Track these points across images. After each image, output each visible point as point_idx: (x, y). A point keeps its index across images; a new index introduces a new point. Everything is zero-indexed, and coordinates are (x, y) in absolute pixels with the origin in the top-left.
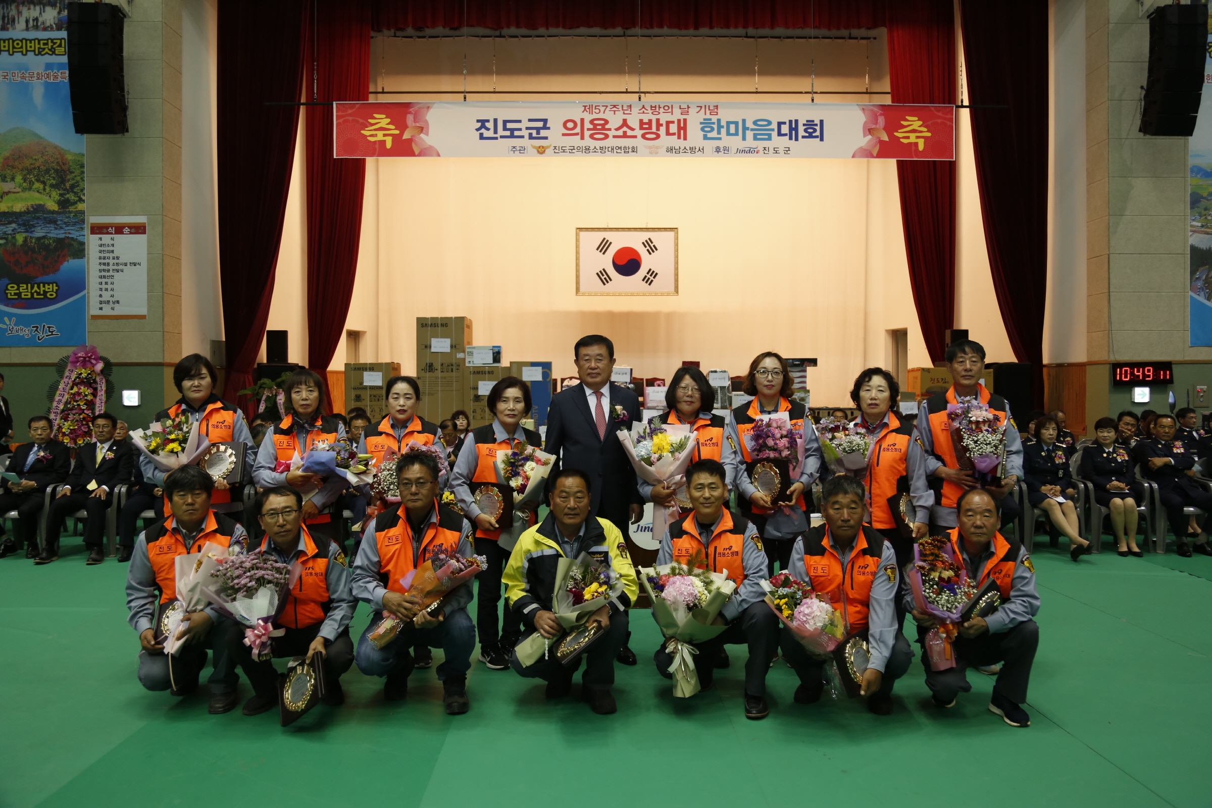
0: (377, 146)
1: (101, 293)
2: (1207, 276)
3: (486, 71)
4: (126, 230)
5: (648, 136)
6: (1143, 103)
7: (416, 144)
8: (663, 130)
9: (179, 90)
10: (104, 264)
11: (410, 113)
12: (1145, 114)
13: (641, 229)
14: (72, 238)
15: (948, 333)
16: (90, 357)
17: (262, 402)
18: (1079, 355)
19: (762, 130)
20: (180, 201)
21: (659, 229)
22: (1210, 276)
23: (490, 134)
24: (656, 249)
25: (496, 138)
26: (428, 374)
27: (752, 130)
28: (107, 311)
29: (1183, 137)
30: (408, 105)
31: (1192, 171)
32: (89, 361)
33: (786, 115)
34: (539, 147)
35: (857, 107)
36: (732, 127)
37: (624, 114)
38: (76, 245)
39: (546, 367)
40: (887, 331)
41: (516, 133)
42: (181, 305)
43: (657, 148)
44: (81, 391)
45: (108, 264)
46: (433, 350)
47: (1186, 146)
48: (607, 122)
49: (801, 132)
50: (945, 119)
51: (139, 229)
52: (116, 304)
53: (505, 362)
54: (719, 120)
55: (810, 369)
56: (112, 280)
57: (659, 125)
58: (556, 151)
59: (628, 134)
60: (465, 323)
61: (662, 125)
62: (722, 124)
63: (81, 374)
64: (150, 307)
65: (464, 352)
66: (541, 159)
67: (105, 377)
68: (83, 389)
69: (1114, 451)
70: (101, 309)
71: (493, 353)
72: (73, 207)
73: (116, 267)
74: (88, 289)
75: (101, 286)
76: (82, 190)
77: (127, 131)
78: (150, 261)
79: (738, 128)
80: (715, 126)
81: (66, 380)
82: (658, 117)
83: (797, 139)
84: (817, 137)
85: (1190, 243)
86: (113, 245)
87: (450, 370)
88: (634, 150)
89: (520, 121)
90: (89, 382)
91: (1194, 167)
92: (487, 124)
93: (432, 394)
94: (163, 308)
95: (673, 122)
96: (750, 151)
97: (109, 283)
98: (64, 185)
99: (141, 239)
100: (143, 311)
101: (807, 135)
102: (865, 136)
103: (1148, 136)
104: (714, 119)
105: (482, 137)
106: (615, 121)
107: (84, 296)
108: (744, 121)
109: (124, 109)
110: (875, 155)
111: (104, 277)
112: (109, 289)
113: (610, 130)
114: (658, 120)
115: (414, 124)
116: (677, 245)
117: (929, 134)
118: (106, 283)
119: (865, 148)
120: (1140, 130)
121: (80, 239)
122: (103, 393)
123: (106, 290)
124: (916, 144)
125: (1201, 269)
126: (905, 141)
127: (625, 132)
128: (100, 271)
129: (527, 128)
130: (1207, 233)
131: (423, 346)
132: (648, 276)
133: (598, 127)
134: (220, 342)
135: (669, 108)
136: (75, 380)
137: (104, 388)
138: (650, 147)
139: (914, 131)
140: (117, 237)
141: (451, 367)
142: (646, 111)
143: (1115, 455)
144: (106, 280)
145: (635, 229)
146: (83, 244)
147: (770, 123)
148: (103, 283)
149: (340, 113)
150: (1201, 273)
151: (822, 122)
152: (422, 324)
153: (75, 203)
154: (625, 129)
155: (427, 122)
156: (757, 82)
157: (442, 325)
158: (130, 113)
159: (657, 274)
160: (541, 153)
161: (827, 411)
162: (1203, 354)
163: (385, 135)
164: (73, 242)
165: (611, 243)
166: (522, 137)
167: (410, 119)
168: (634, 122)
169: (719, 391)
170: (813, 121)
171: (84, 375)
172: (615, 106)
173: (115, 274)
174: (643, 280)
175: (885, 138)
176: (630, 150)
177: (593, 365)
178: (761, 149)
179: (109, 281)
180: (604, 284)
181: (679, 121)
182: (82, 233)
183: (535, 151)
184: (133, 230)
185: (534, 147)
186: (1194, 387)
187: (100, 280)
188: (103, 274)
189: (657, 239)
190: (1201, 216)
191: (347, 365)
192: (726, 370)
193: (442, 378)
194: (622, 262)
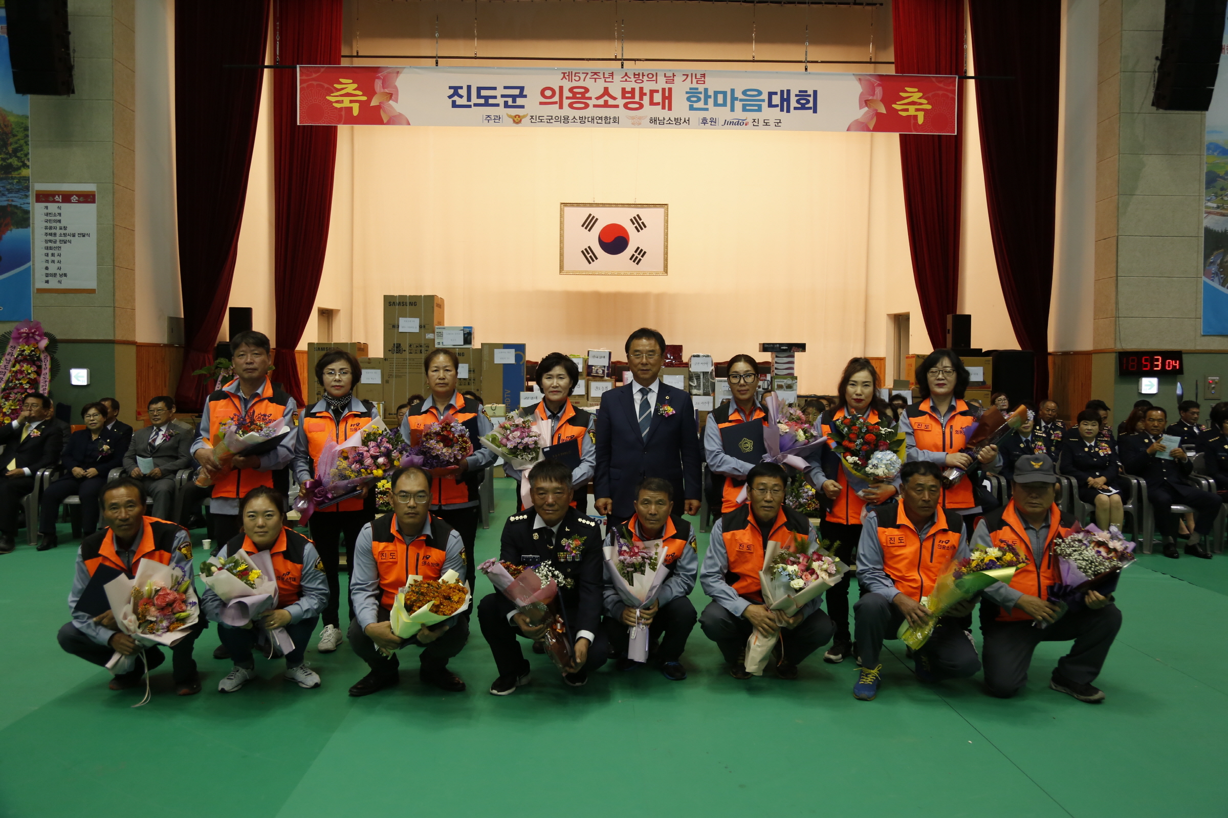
0: (343, 113)
1: (47, 265)
2: (1222, 260)
3: (467, 35)
4: (74, 198)
5: (630, 106)
6: (1157, 75)
7: (384, 111)
8: (646, 100)
9: (131, 49)
10: (51, 234)
11: (378, 78)
12: (1159, 86)
13: (629, 205)
14: (16, 206)
15: (949, 318)
16: (33, 333)
17: (218, 382)
18: (1085, 343)
19: (751, 101)
20: (134, 169)
21: (648, 205)
22: (1225, 260)
23: (463, 101)
24: (645, 227)
25: (469, 106)
26: (395, 355)
27: (741, 100)
28: (53, 284)
29: (1199, 112)
30: (376, 70)
31: (1208, 149)
32: (33, 337)
33: (778, 85)
34: (515, 116)
35: (853, 77)
36: (720, 97)
37: (605, 81)
38: (19, 212)
39: (520, 349)
40: (889, 315)
41: (491, 101)
42: (134, 280)
43: (640, 118)
44: (23, 369)
45: (55, 234)
46: (401, 330)
47: (1202, 122)
48: (587, 90)
49: (793, 103)
50: (947, 90)
51: (87, 198)
52: (64, 278)
53: (476, 344)
54: (706, 90)
55: (798, 355)
56: (59, 252)
57: (642, 94)
58: (533, 121)
59: (610, 103)
60: (436, 302)
61: (645, 94)
62: (709, 94)
63: (24, 351)
64: (99, 281)
65: (433, 332)
66: (517, 129)
67: (50, 354)
68: (25, 367)
69: (1096, 445)
70: (47, 282)
71: (464, 334)
72: (16, 173)
73: (63, 238)
74: (34, 261)
75: (47, 258)
76: (27, 155)
77: (73, 92)
78: (100, 231)
79: (727, 99)
80: (702, 96)
81: (8, 357)
82: (641, 85)
83: (788, 111)
84: (810, 108)
85: (1204, 225)
86: (60, 214)
87: (419, 351)
88: (616, 120)
89: (495, 88)
90: (33, 360)
91: (1211, 144)
92: (460, 91)
93: (400, 377)
94: (114, 282)
95: (657, 91)
96: (739, 123)
97: (56, 255)
98: (7, 149)
99: (90, 209)
100: (92, 284)
101: (800, 106)
102: (861, 107)
103: (1161, 111)
104: (701, 88)
105: (454, 105)
106: (595, 88)
107: (30, 266)
108: (733, 91)
109: (70, 68)
110: (871, 129)
111: (51, 248)
112: (56, 261)
113: (590, 98)
114: (641, 89)
115: (382, 90)
116: (666, 222)
117: (929, 107)
118: (53, 255)
119: (862, 121)
120: (1153, 104)
121: (25, 207)
122: (47, 371)
123: (53, 261)
124: (916, 117)
125: (1215, 253)
126: (904, 114)
127: (606, 102)
128: (46, 241)
129: (503, 96)
130: (1223, 215)
131: (390, 326)
132: (636, 255)
133: (578, 96)
134: (178, 319)
135: (653, 77)
136: (17, 357)
137: (49, 366)
138: (633, 118)
139: (913, 103)
140: (65, 206)
141: (419, 348)
142: (628, 79)
143: (1097, 449)
144: (53, 251)
145: (623, 205)
146: (27, 212)
147: (760, 93)
148: (50, 255)
149: (304, 78)
150: (1216, 257)
151: (815, 92)
152: (390, 303)
153: (19, 168)
154: (606, 98)
155: (396, 88)
156: (754, 50)
157: (411, 304)
158: (76, 72)
159: (645, 253)
160: (517, 123)
162: (1216, 344)
163: (351, 102)
164: (16, 211)
165: (597, 219)
166: (497, 105)
167: (378, 84)
168: (615, 91)
169: (702, 377)
170: (806, 92)
171: (27, 352)
172: (595, 74)
173: (62, 245)
174: (631, 259)
175: (882, 110)
176: (612, 121)
178: (750, 121)
179: (56, 252)
180: (590, 263)
181: (664, 90)
182: (27, 201)
183: (511, 120)
184: (81, 199)
185: (510, 116)
186: (1205, 378)
187: (46, 251)
188: (49, 244)
189: (646, 215)
190: (1216, 197)
191: (310, 345)
192: (709, 354)
193: (410, 359)
194: (608, 240)
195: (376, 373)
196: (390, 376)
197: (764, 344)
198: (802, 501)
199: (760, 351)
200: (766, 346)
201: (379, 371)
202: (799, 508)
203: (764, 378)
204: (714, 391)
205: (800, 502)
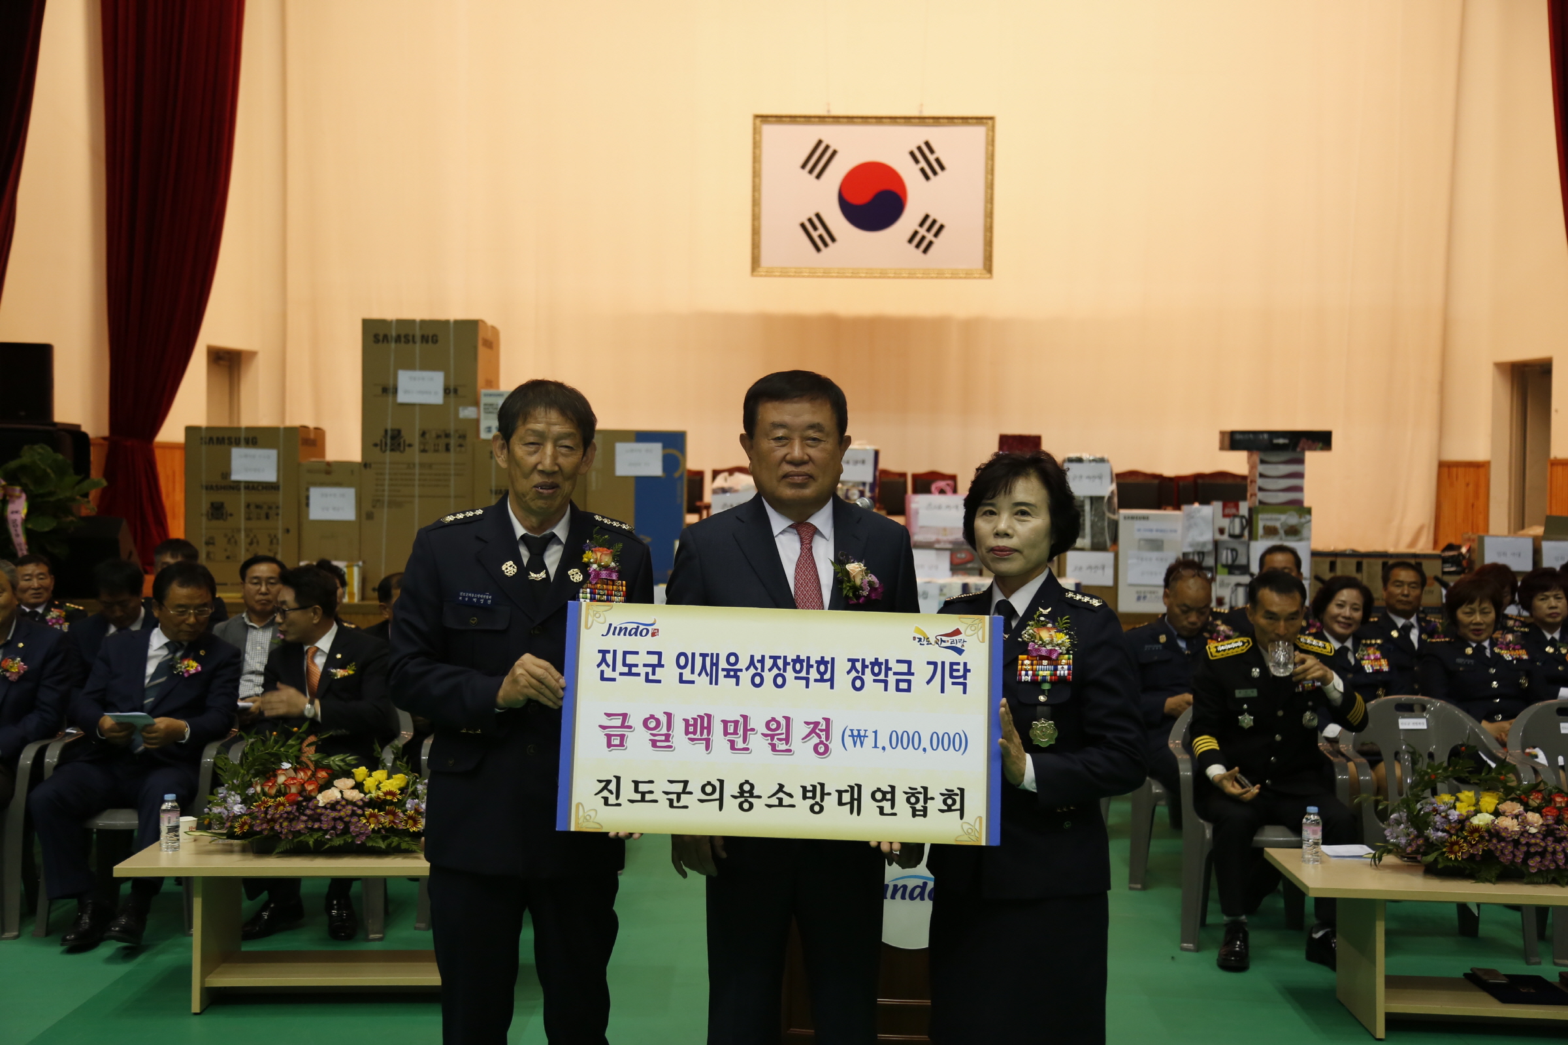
13: (908, 120)
21: (951, 120)
24: (943, 168)
26: (388, 456)
39: (673, 442)
40: (1499, 366)
46: (402, 398)
55: (1313, 458)
60: (482, 334)
65: (476, 404)
87: (442, 447)
116: (991, 157)
131: (377, 390)
132: (922, 231)
141: (443, 441)
145: (894, 120)
152: (376, 336)
157: (425, 339)
159: (942, 227)
161: (1354, 561)
165: (835, 152)
169: (1089, 508)
174: (910, 241)
177: (797, 452)
180: (818, 249)
189: (946, 142)
191: (190, 431)
192: (1106, 456)
193: (422, 465)
194: (860, 198)
195: (343, 495)
196: (377, 502)
197: (1233, 433)
198: (1434, 835)
199: (1222, 448)
200: (1238, 437)
201: (350, 493)
202: (1425, 854)
203: (1233, 511)
204: (1115, 539)
205: (1427, 839)
